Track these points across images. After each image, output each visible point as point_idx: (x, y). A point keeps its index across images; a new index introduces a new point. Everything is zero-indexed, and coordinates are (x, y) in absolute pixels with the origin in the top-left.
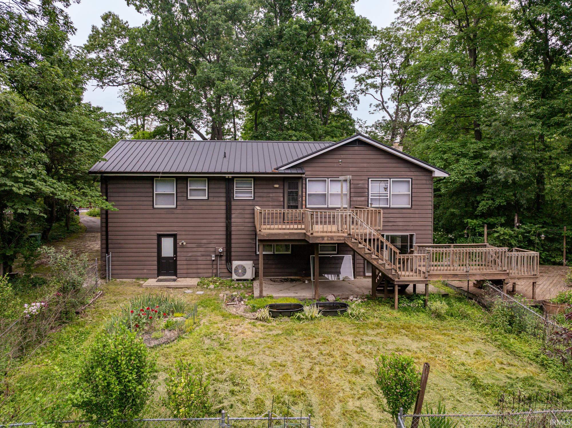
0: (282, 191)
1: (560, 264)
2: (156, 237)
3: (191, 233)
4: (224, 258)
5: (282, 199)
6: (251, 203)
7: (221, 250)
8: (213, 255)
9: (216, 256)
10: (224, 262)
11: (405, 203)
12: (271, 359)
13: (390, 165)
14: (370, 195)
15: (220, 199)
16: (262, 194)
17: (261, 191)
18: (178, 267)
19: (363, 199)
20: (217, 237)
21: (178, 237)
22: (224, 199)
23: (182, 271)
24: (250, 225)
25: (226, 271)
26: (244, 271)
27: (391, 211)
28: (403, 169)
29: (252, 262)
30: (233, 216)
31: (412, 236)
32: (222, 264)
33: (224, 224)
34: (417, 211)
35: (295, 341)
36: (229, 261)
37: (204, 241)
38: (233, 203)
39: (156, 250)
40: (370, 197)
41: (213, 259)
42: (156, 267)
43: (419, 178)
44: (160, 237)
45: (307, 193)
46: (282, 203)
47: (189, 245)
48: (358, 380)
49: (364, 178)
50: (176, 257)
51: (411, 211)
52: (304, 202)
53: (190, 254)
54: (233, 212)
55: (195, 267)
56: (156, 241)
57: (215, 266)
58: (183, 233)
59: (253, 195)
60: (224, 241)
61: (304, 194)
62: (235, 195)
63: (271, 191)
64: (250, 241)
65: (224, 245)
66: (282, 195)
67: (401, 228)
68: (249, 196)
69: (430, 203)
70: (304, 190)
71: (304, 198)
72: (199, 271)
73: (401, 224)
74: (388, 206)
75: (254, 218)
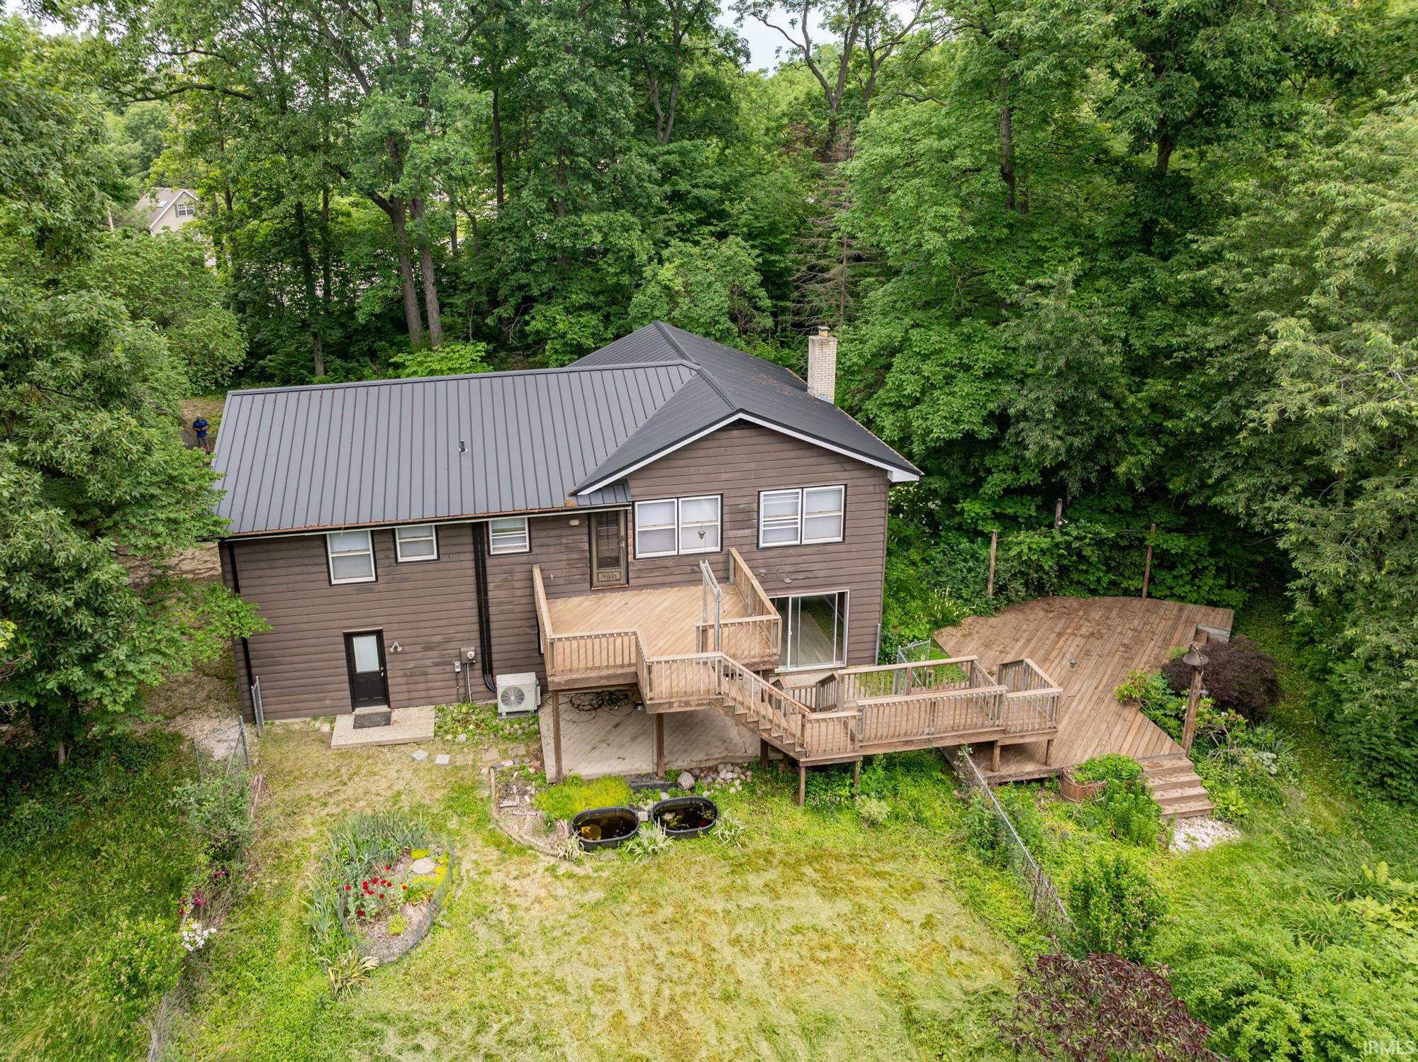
0: (585, 530)
1: (1138, 593)
2: (342, 640)
3: (409, 625)
4: (479, 666)
5: (587, 547)
6: (524, 559)
7: (471, 654)
8: (457, 664)
9: (463, 665)
10: (478, 673)
11: (829, 533)
12: (592, 973)
13: (803, 462)
14: (762, 524)
15: (462, 557)
16: (546, 541)
17: (544, 533)
18: (390, 689)
19: (748, 532)
20: (462, 628)
21: (385, 635)
22: (471, 556)
23: (399, 697)
24: (524, 601)
25: (483, 688)
26: (521, 697)
27: (803, 550)
28: (829, 467)
29: (533, 674)
30: (490, 586)
31: (842, 595)
32: (475, 678)
33: (474, 604)
34: (854, 548)
35: (627, 919)
36: (488, 670)
37: (438, 638)
38: (489, 562)
39: (344, 662)
40: (762, 529)
41: (458, 670)
42: (348, 693)
43: (860, 482)
44: (348, 638)
45: (637, 530)
46: (587, 554)
47: (408, 649)
48: (729, 1015)
49: (748, 491)
50: (385, 671)
51: (843, 547)
52: (630, 549)
53: (411, 665)
54: (489, 579)
55: (422, 686)
56: (343, 647)
57: (461, 683)
58: (395, 626)
59: (527, 544)
60: (476, 635)
61: (630, 532)
62: (492, 547)
63: (564, 532)
64: (528, 630)
65: (478, 643)
66: (586, 538)
67: (821, 581)
68: (522, 546)
69: (881, 529)
70: (630, 524)
71: (630, 541)
72: (432, 693)
73: (821, 574)
74: (798, 542)
75: (533, 587)
